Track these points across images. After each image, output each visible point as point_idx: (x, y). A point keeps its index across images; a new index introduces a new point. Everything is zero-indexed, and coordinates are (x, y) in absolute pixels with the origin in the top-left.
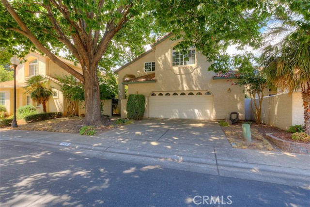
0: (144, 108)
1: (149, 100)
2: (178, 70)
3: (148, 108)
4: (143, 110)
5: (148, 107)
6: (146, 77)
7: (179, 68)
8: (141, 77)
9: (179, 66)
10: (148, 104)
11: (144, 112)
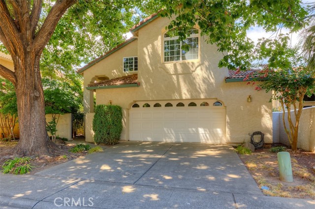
0: (121, 127)
1: (128, 115)
2: (173, 68)
3: (128, 127)
4: (120, 130)
5: (127, 124)
6: (124, 78)
7: (175, 65)
8: (117, 79)
9: (174, 62)
10: (128, 120)
11: (120, 133)
